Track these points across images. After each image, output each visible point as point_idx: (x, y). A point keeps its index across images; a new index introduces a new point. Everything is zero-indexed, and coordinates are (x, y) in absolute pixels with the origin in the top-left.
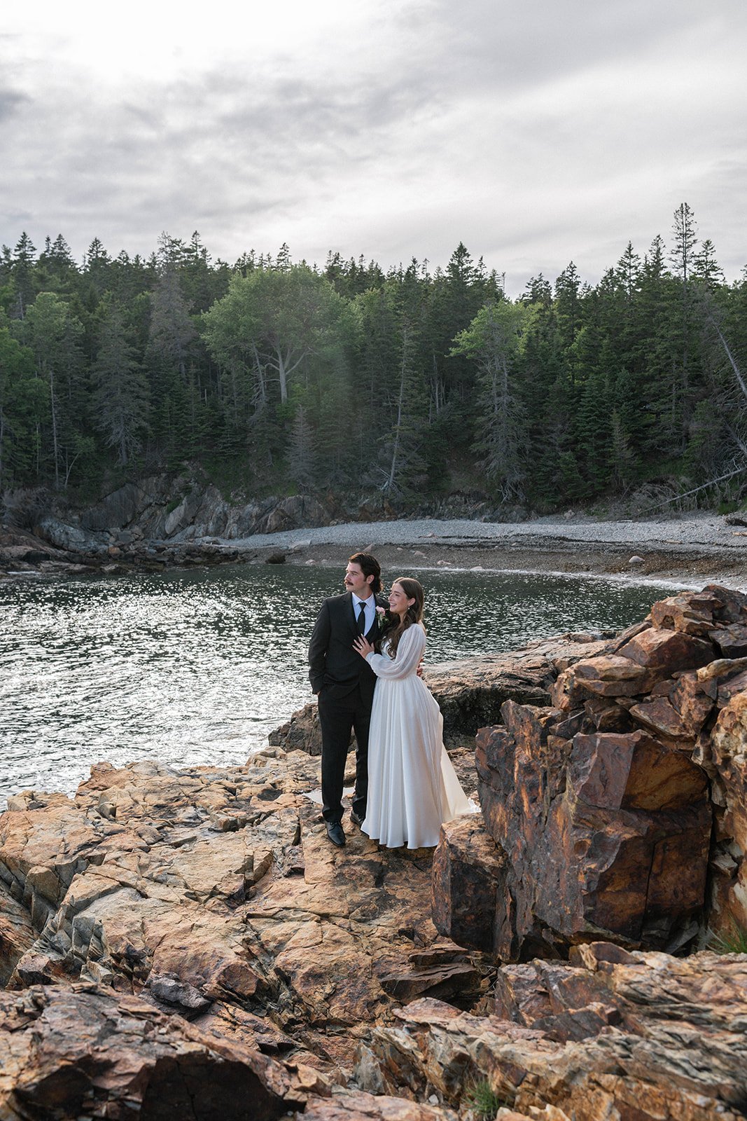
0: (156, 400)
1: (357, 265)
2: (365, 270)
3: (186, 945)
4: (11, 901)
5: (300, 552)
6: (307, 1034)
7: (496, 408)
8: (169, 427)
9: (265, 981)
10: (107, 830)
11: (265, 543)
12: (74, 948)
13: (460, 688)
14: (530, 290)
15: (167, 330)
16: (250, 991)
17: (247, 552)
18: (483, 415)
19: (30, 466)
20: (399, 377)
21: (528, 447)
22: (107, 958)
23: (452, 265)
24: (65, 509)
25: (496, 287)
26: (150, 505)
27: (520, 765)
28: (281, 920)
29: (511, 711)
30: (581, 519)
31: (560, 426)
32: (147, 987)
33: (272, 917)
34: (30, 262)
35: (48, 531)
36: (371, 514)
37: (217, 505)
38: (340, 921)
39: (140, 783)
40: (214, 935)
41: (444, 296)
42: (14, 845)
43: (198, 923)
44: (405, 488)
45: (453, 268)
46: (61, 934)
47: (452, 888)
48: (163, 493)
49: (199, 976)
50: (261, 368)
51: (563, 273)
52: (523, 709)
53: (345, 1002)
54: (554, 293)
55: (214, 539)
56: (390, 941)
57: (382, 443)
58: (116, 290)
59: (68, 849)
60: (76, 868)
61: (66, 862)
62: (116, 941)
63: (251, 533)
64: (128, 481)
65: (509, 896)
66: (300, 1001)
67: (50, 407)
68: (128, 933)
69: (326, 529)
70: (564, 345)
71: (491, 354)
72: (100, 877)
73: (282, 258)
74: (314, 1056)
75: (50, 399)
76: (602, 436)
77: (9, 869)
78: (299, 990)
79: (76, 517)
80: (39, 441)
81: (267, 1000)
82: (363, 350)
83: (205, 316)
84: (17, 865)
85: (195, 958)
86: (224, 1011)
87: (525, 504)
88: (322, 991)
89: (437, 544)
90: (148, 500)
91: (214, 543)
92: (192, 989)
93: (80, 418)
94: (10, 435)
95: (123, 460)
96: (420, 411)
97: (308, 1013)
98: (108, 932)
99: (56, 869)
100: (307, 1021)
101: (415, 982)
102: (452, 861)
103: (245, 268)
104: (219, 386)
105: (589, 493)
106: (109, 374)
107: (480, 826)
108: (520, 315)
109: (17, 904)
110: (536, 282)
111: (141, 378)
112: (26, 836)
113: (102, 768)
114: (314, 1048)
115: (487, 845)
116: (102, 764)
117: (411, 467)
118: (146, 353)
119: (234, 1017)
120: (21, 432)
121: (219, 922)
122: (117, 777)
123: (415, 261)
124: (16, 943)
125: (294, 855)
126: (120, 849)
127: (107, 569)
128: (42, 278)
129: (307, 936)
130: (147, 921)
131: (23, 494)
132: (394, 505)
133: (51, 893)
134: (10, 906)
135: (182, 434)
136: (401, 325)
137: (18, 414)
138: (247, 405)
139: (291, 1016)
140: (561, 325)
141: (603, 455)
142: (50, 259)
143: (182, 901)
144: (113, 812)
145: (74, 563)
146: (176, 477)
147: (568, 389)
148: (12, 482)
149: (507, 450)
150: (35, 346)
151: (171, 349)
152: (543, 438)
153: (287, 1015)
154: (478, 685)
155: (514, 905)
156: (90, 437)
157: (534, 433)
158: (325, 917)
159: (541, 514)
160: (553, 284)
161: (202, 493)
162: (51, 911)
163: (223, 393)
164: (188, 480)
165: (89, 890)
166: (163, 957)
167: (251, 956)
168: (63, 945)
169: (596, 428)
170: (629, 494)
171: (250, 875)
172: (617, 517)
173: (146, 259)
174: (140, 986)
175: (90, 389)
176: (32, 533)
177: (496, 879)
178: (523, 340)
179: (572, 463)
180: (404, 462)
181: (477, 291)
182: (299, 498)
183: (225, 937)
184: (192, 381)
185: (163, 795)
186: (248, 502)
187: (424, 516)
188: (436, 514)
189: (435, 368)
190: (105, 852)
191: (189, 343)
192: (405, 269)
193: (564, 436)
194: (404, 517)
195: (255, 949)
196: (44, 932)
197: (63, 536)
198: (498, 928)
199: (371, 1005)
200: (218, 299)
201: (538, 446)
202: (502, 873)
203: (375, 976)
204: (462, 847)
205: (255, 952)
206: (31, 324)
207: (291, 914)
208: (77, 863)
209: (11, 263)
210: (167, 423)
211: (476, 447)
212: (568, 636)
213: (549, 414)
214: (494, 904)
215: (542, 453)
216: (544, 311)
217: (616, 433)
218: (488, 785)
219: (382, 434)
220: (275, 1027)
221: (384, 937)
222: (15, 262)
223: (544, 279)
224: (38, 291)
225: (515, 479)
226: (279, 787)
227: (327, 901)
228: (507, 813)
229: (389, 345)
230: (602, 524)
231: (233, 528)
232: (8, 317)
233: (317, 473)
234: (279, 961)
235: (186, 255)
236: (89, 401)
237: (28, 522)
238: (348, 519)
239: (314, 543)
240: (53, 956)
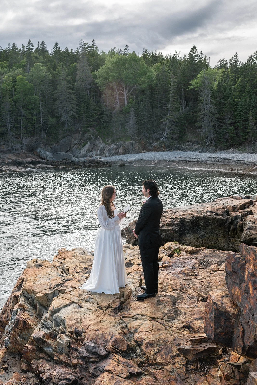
0: (78, 105)
1: (154, 53)
2: (157, 56)
3: (99, 329)
4: (29, 306)
5: (131, 162)
6: (148, 368)
7: (205, 109)
8: (83, 115)
9: (130, 345)
10: (66, 279)
11: (118, 159)
12: (54, 328)
13: (191, 216)
14: (219, 64)
15: (83, 78)
16: (124, 349)
17: (111, 162)
18: (201, 112)
19: (33, 129)
20: (169, 97)
21: (217, 124)
22: (67, 333)
23: (190, 54)
24: (45, 145)
25: (206, 62)
26: (76, 144)
27: (248, 272)
28: (136, 319)
29: (244, 248)
30: (236, 152)
31: (229, 117)
32: (84, 345)
33: (132, 318)
34: (32, 51)
35: (39, 153)
36: (157, 149)
37: (101, 144)
38: (159, 320)
39: (78, 258)
40: (109, 325)
41: (187, 66)
42: (30, 284)
43: (103, 320)
44: (170, 139)
45: (190, 55)
46: (49, 321)
47: (215, 320)
48: (81, 139)
49: (104, 342)
50: (117, 93)
51: (232, 57)
52: (250, 248)
53: (163, 355)
54: (228, 65)
55: (99, 157)
56: (180, 330)
57: (162, 122)
58: (64, 62)
59: (51, 286)
60: (54, 295)
61: (50, 292)
62: (71, 326)
63: (113, 155)
64: (68, 135)
65: (241, 327)
66: (144, 354)
67: (40, 106)
68: (76, 323)
69: (140, 154)
70: (232, 85)
71: (204, 88)
72: (63, 299)
73: (126, 50)
74: (151, 378)
75: (40, 104)
76: (245, 121)
77: (28, 293)
78: (144, 350)
79: (49, 148)
80: (36, 120)
81: (131, 353)
82: (156, 86)
83: (97, 73)
84: (31, 292)
85: (102, 335)
86: (114, 357)
87: (215, 146)
88: (153, 350)
89: (182, 160)
90: (76, 142)
91: (100, 158)
92: (102, 348)
93: (50, 111)
94: (25, 117)
95: (66, 127)
96: (177, 110)
97: (148, 359)
98: (68, 322)
99: (47, 295)
100: (147, 363)
101: (192, 350)
102: (215, 309)
103: (112, 54)
104: (102, 99)
105: (239, 142)
106: (61, 94)
107: (226, 294)
108: (216, 73)
109: (32, 308)
110: (222, 61)
111: (73, 96)
112: (35, 280)
113: (63, 250)
114: (151, 374)
115: (230, 303)
116: (63, 249)
117: (173, 131)
118: (75, 87)
119: (118, 360)
120: (29, 116)
121: (111, 319)
122: (68, 254)
123: (176, 52)
124: (31, 324)
125: (140, 291)
126: (71, 287)
127: (61, 167)
128: (36, 58)
129: (147, 326)
130: (83, 318)
131: (30, 139)
132: (166, 145)
133: (45, 304)
134: (29, 308)
135: (88, 118)
136: (170, 77)
137: (28, 109)
138: (112, 107)
139: (141, 360)
140: (231, 78)
141: (245, 128)
142: (39, 50)
143: (96, 310)
144: (68, 270)
145: (49, 165)
146: (86, 134)
147: (233, 102)
148: (26, 134)
149: (209, 125)
150: (34, 84)
151: (84, 85)
152: (223, 121)
153: (139, 360)
154: (198, 215)
155: (243, 332)
156: (54, 118)
157: (219, 119)
158: (153, 319)
159: (221, 150)
160: (228, 62)
161: (95, 140)
162: (45, 311)
163: (103, 102)
164: (90, 135)
165: (60, 304)
166: (89, 334)
167: (125, 334)
168: (50, 326)
169: (243, 117)
170: (254, 143)
171: (122, 299)
172: (249, 152)
173: (75, 50)
174: (81, 345)
175: (54, 100)
176: (33, 153)
177: (235, 319)
178: (216, 83)
179: (233, 131)
180: (170, 129)
181: (199, 64)
182: (131, 143)
183: (114, 326)
184: (92, 97)
185: (87, 263)
186: (112, 143)
187: (177, 150)
188: (182, 149)
189: (183, 94)
190: (65, 288)
191: (91, 83)
192: (172, 55)
193: (231, 121)
194: (170, 150)
195: (126, 331)
196: (42, 320)
197: (45, 155)
198: (235, 339)
199: (173, 357)
200: (102, 66)
201: (221, 124)
202: (237, 316)
203: (174, 345)
204: (219, 303)
205: (126, 332)
206: (32, 75)
207: (140, 317)
208: (55, 292)
209: (25, 52)
210: (82, 113)
211: (197, 124)
212: (232, 197)
213: (225, 112)
214: (233, 328)
215: (222, 127)
216: (225, 72)
217: (251, 120)
218: (231, 278)
219: (162, 119)
220: (135, 364)
221: (177, 328)
222: (26, 51)
223: (225, 59)
224: (35, 63)
225: (212, 136)
226: (132, 262)
227: (154, 312)
228: (241, 292)
229: (166, 85)
230: (244, 154)
231: (106, 153)
232: (24, 72)
233: (138, 133)
234: (136, 336)
235: (90, 49)
236: (54, 104)
237: (32, 150)
238: (149, 151)
239: (136, 159)
240: (46, 331)
